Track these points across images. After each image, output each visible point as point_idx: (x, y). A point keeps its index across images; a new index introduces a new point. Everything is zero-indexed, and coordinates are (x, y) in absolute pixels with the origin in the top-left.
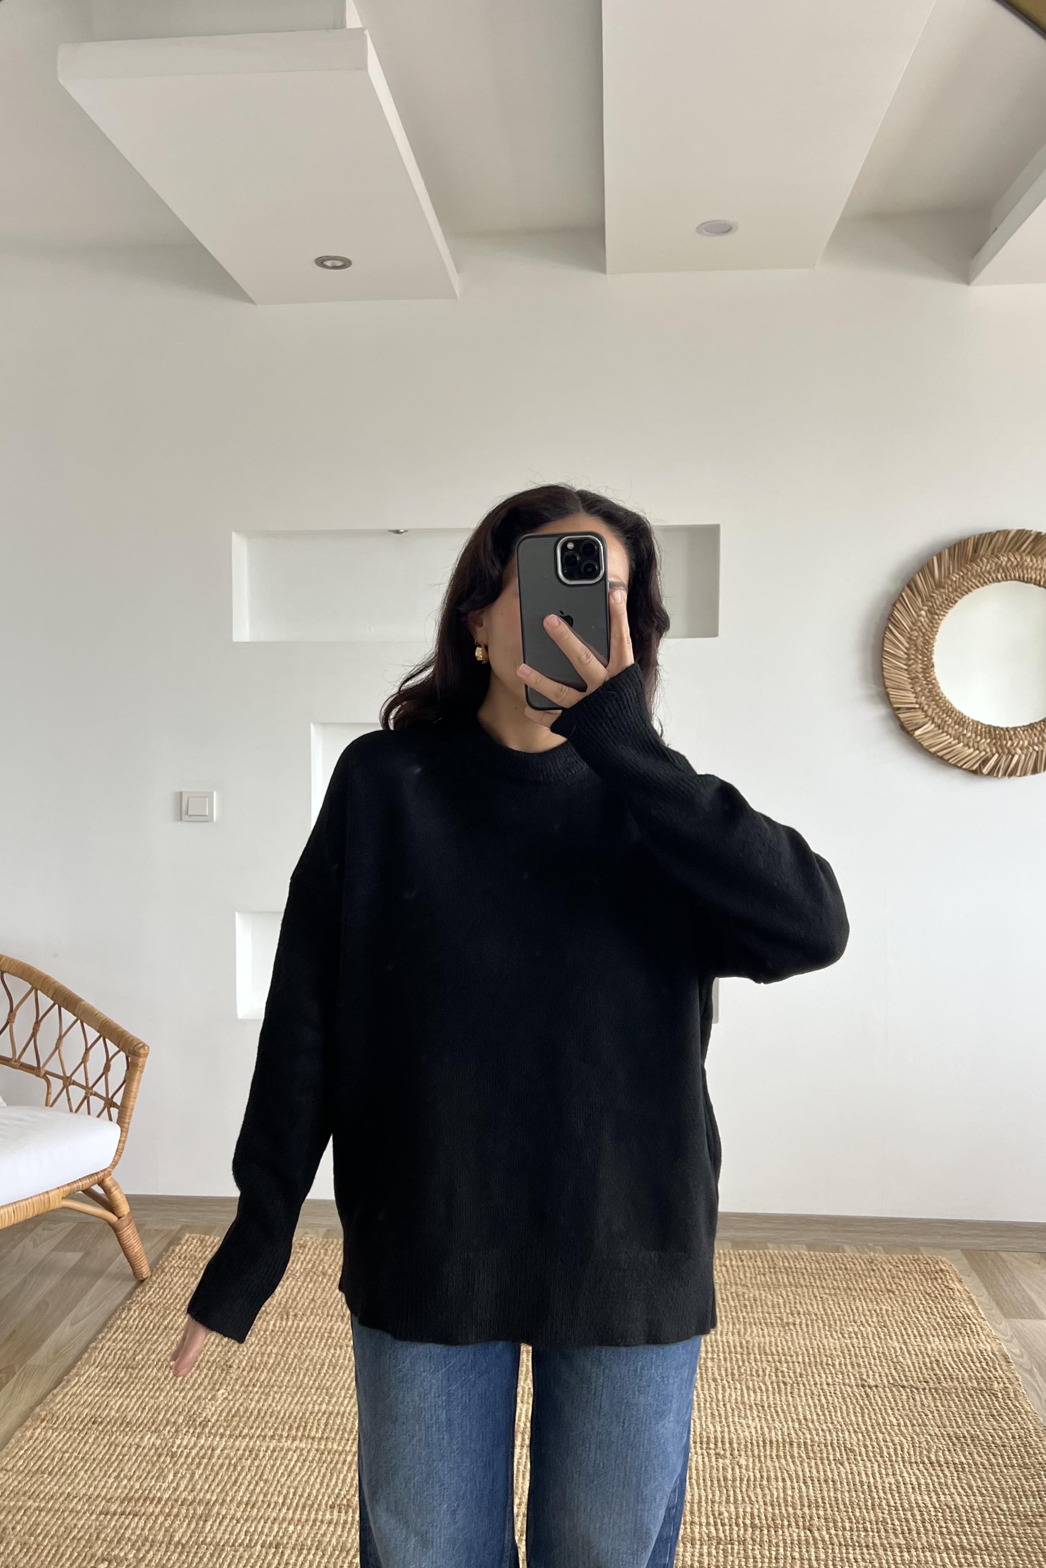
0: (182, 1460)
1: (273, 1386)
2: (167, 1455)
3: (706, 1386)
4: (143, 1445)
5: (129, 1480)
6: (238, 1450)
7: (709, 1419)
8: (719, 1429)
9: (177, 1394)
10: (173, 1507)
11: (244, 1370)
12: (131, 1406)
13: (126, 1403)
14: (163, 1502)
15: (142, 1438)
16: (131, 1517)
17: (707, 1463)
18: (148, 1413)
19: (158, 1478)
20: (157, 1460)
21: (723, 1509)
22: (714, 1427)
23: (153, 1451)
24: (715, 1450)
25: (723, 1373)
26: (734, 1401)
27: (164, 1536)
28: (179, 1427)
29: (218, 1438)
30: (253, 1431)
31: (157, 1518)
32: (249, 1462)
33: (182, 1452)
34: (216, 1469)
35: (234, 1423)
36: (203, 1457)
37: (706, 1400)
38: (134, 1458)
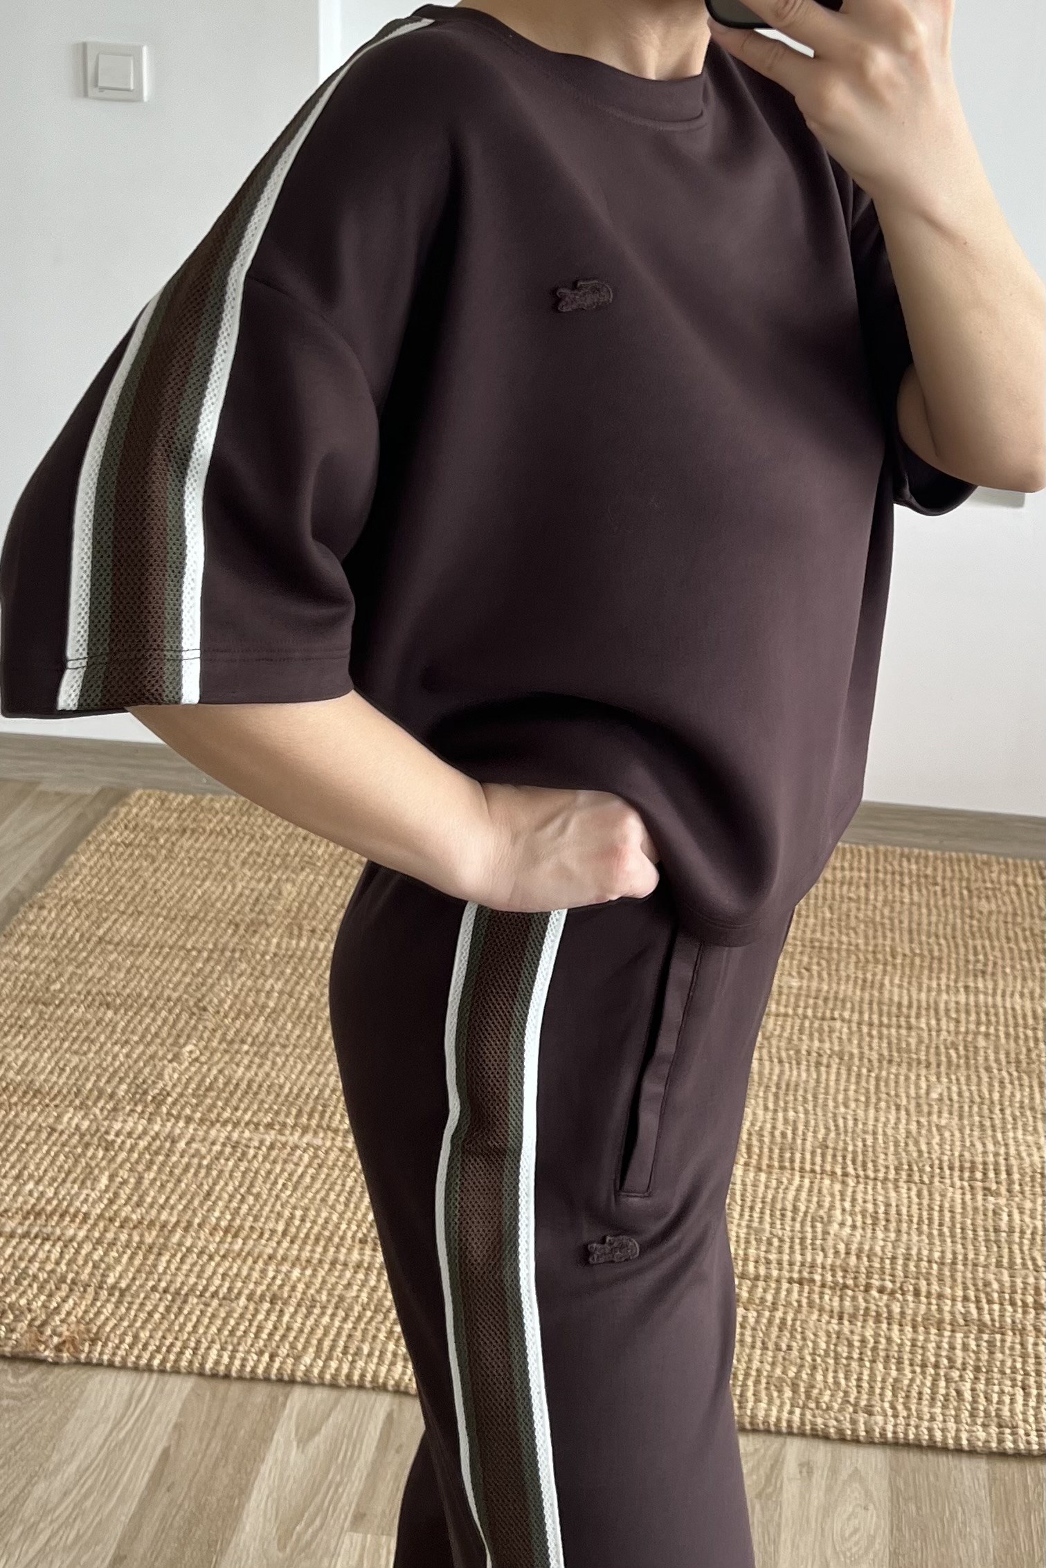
0: (123, 1155)
1: (273, 1044)
2: (99, 1145)
3: (974, 1078)
4: (60, 1127)
5: (37, 1183)
6: (213, 1143)
7: (976, 1133)
8: (991, 1147)
9: (117, 1048)
10: (106, 1230)
11: (226, 1016)
12: (42, 1064)
13: (33, 1059)
14: (91, 1222)
15: (59, 1118)
16: (38, 1241)
17: (969, 1202)
18: (68, 1078)
19: (83, 1182)
20: (83, 1154)
21: (991, 1277)
22: (984, 1145)
23: (77, 1137)
24: (983, 1181)
25: (1002, 1057)
26: (1017, 1105)
27: (92, 1274)
28: (119, 1101)
29: (181, 1124)
30: (239, 1113)
31: (80, 1246)
32: (231, 1163)
33: (123, 1142)
34: (177, 1172)
35: (209, 1101)
36: (157, 1153)
37: (972, 1102)
38: (46, 1148)
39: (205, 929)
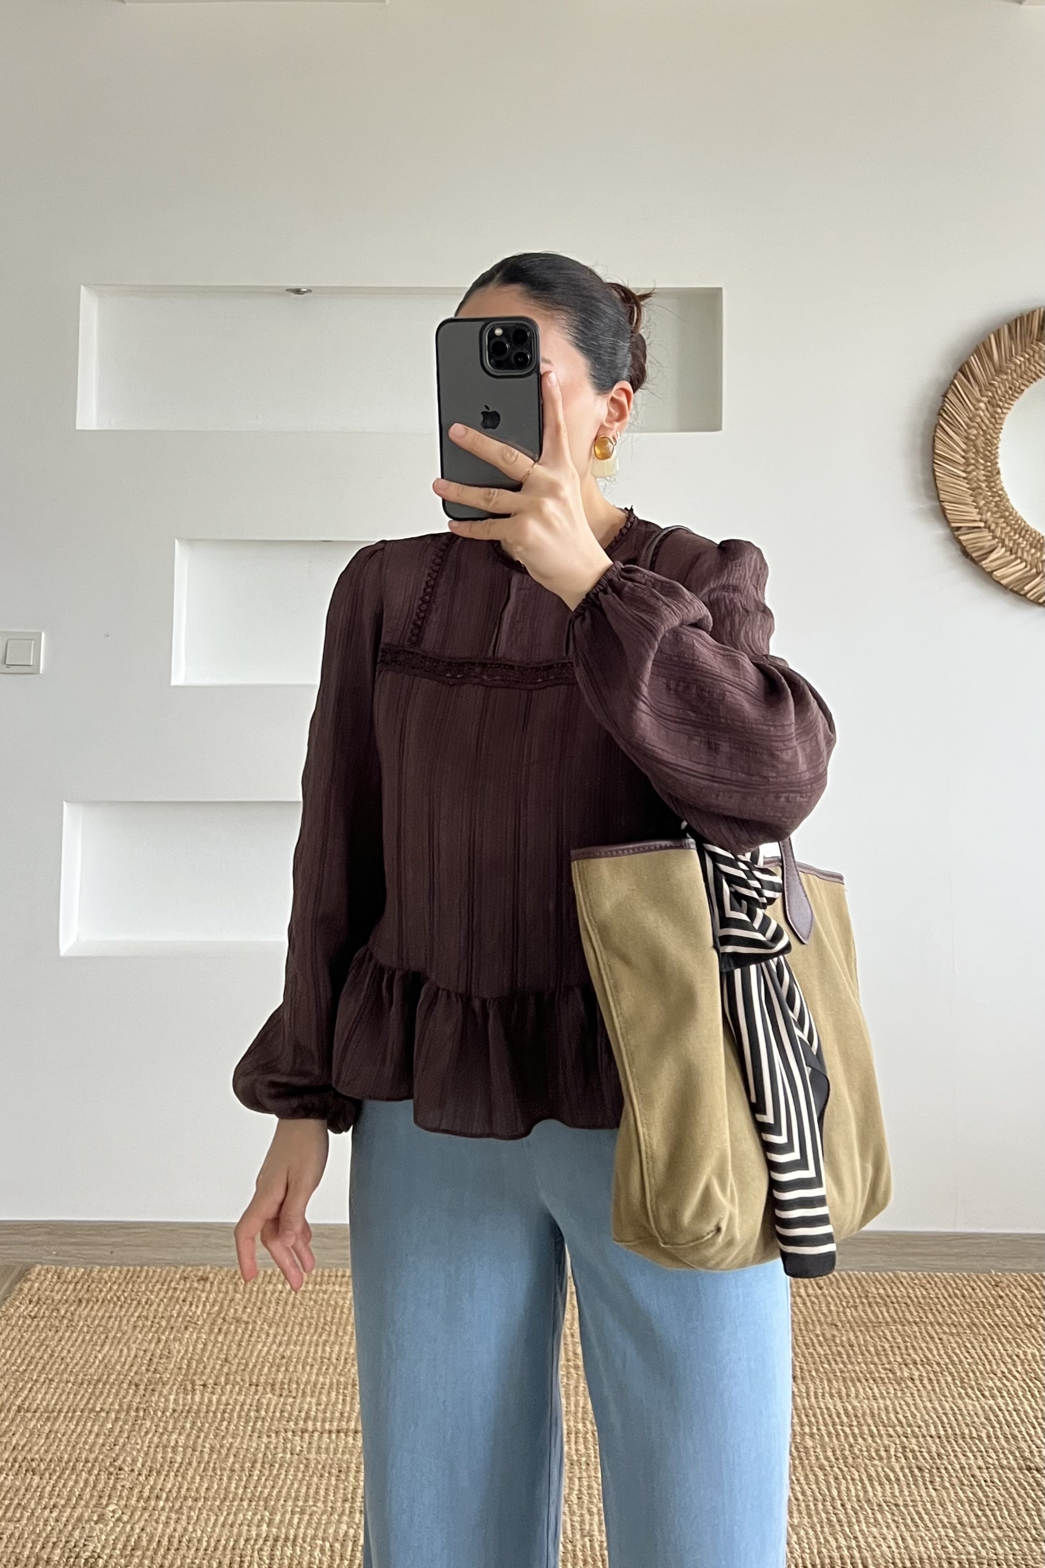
1: (185, 1499)
9: (46, 1513)
11: (140, 1474)
39: (109, 1391)
